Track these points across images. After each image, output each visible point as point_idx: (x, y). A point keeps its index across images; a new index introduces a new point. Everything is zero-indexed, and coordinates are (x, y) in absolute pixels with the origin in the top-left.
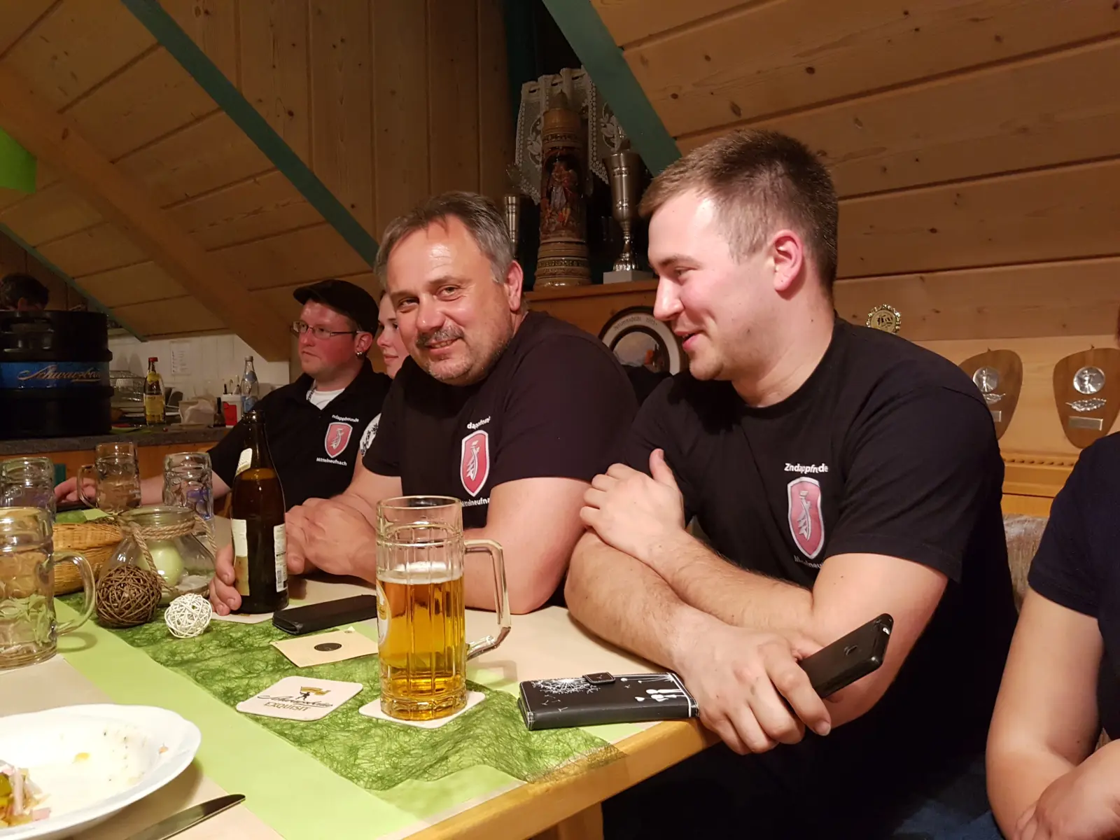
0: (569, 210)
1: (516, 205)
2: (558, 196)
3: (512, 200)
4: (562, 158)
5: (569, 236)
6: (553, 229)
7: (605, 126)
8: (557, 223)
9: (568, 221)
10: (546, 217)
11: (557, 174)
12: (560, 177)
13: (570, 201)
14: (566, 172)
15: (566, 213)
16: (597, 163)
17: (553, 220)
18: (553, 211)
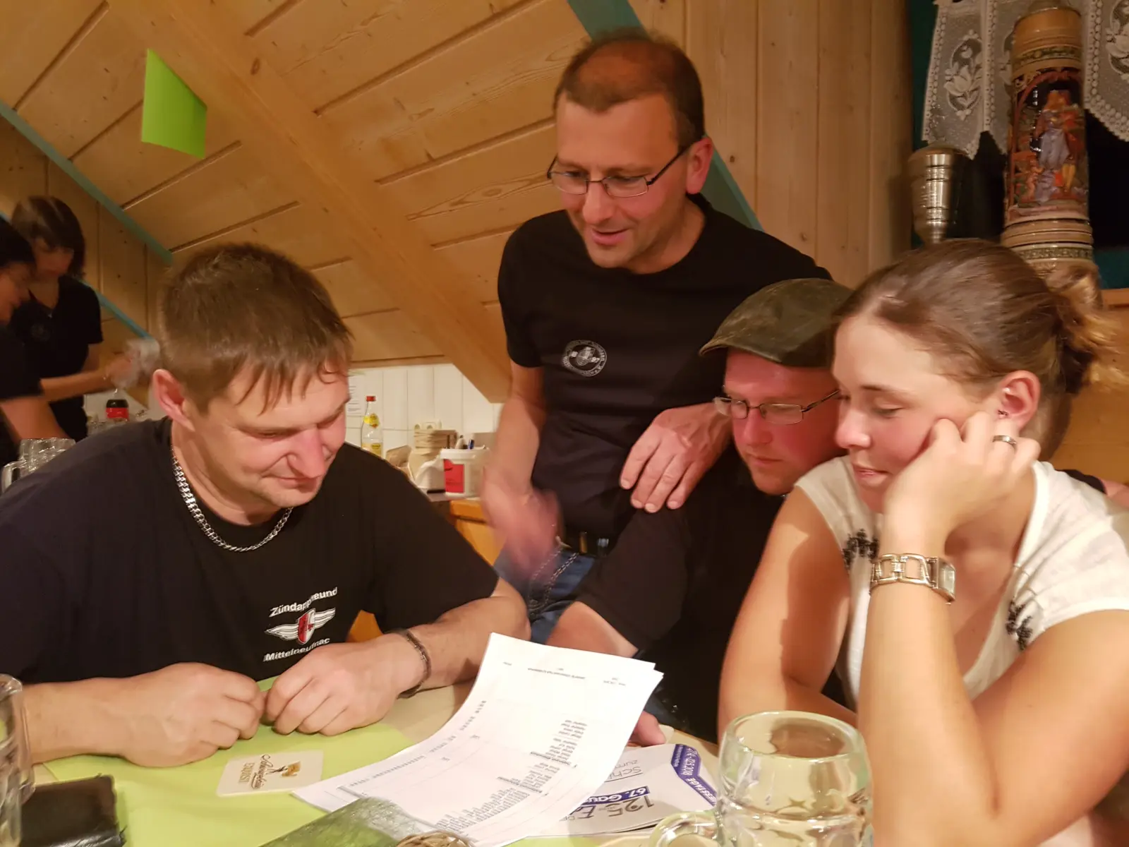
0: (1072, 168)
1: (946, 167)
2: (1053, 146)
3: (939, 159)
4: (1060, 85)
5: (1071, 210)
6: (1044, 199)
7: (1113, 40)
8: (1054, 189)
9: (1072, 186)
10: (1031, 179)
11: (1054, 111)
12: (1056, 115)
13: (1074, 155)
14: (1065, 108)
15: (1069, 172)
16: (1098, 98)
17: (1047, 185)
18: (1044, 170)
